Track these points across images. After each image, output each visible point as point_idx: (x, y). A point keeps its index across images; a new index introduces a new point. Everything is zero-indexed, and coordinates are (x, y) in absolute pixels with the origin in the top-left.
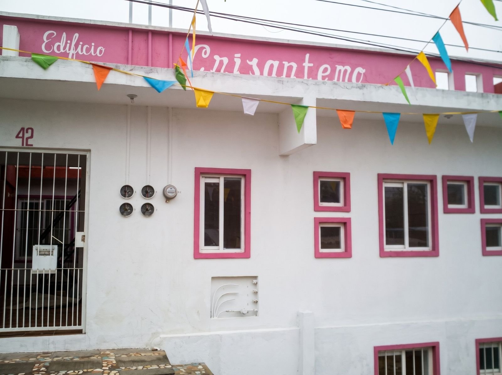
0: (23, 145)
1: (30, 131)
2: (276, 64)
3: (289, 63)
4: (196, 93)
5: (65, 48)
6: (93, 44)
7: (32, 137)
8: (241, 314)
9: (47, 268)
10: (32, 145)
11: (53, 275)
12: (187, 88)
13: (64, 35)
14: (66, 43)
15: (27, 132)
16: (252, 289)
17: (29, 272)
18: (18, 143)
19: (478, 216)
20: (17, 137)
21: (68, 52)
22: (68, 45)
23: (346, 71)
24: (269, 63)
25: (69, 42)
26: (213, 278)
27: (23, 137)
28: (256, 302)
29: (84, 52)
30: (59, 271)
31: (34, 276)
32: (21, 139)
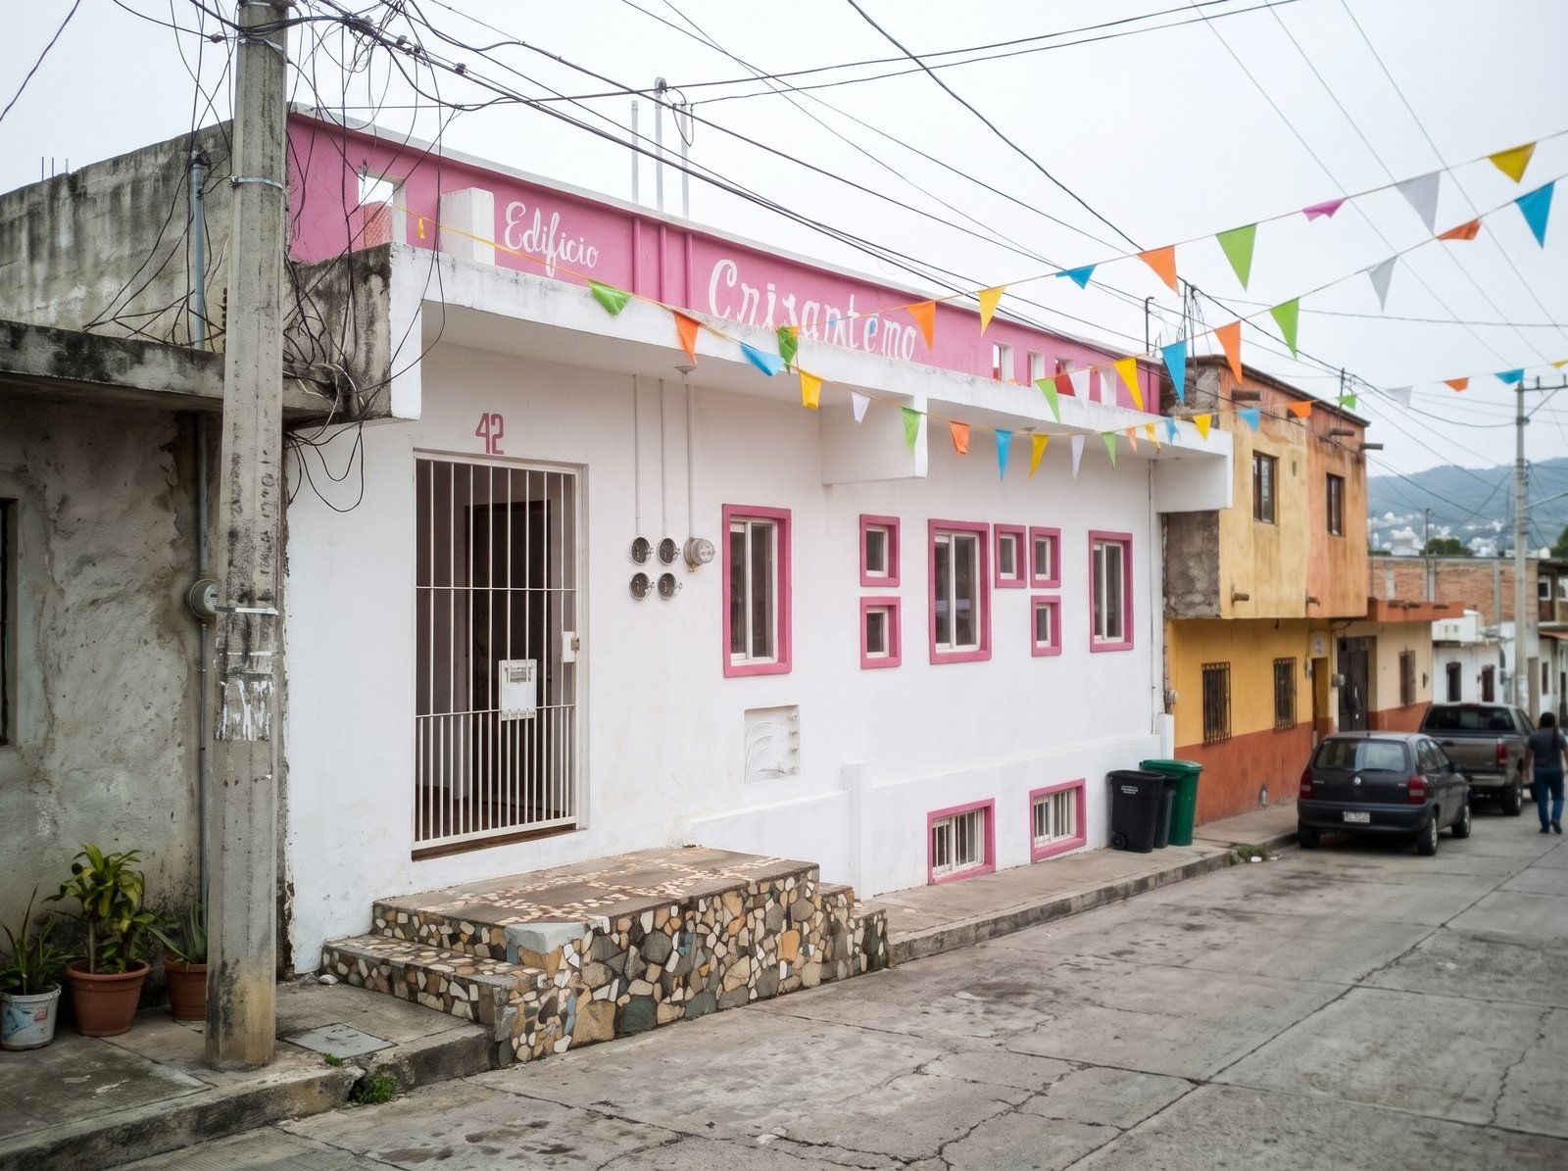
0: (488, 451)
1: (497, 421)
2: (816, 306)
3: (832, 308)
4: (804, 380)
5: (539, 244)
6: (582, 240)
7: (500, 435)
8: (779, 773)
9: (523, 709)
10: (502, 452)
11: (531, 721)
12: (792, 371)
13: (538, 214)
14: (541, 232)
15: (493, 424)
16: (787, 729)
17: (495, 716)
18: (478, 446)
19: (1029, 592)
20: (478, 433)
21: (544, 252)
22: (544, 235)
23: (895, 331)
24: (809, 305)
25: (545, 229)
26: (748, 712)
27: (486, 435)
28: (794, 751)
29: (569, 257)
30: (540, 712)
31: (504, 723)
32: (484, 438)
